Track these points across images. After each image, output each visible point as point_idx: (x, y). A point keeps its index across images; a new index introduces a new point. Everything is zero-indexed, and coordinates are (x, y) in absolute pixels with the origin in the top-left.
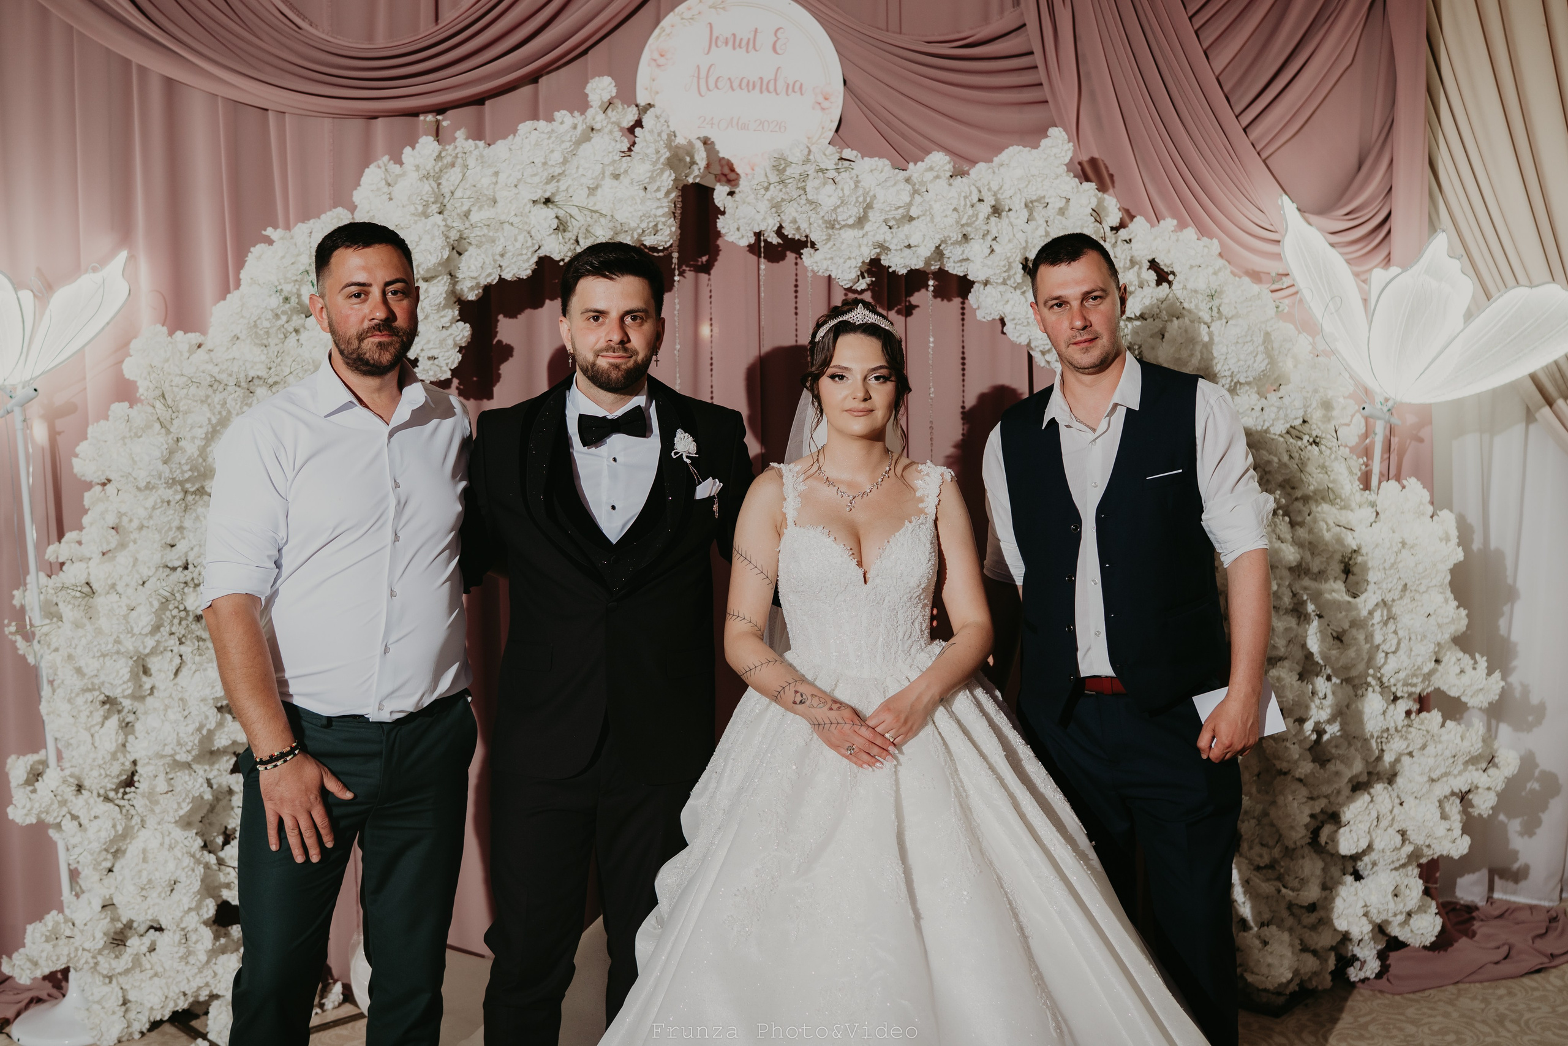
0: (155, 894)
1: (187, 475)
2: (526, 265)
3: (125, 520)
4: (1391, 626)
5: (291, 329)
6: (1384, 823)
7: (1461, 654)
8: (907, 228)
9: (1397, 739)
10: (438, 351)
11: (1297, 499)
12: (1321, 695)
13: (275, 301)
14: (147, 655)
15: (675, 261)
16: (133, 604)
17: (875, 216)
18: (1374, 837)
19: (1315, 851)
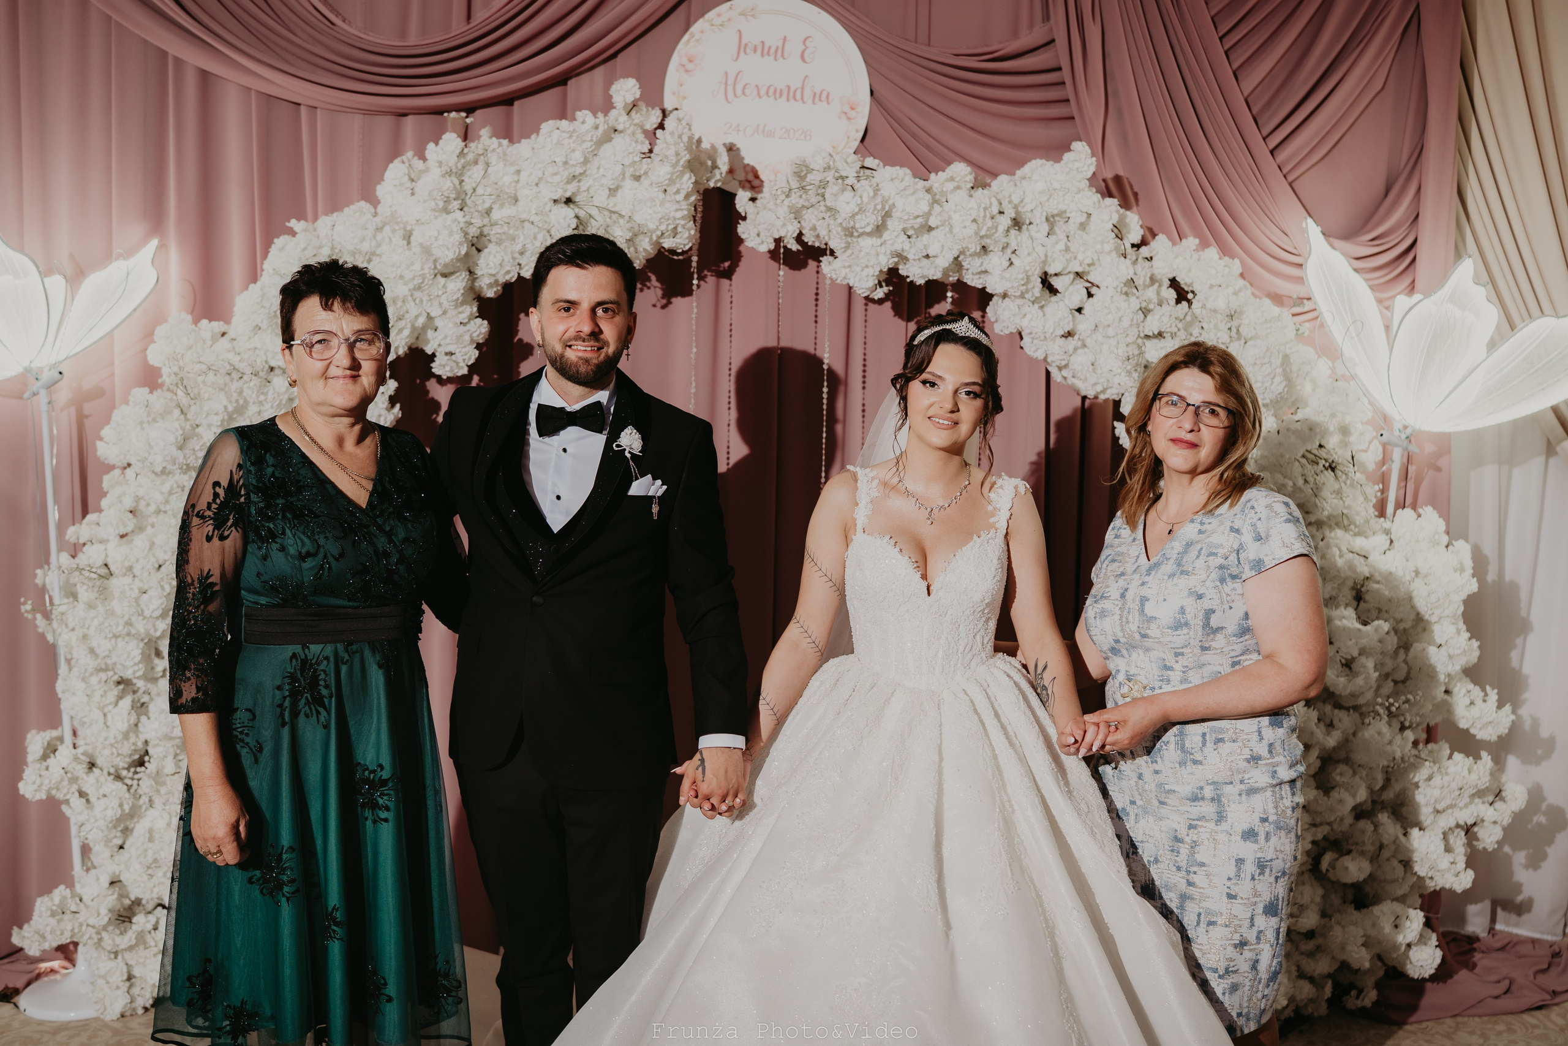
0: (161, 874)
3: (142, 504)
4: (1403, 655)
6: (1387, 853)
7: (1471, 686)
8: (926, 238)
10: (455, 346)
12: (1328, 721)
15: (694, 264)
16: (146, 587)
17: (894, 225)
18: (1377, 866)
19: (1315, 878)
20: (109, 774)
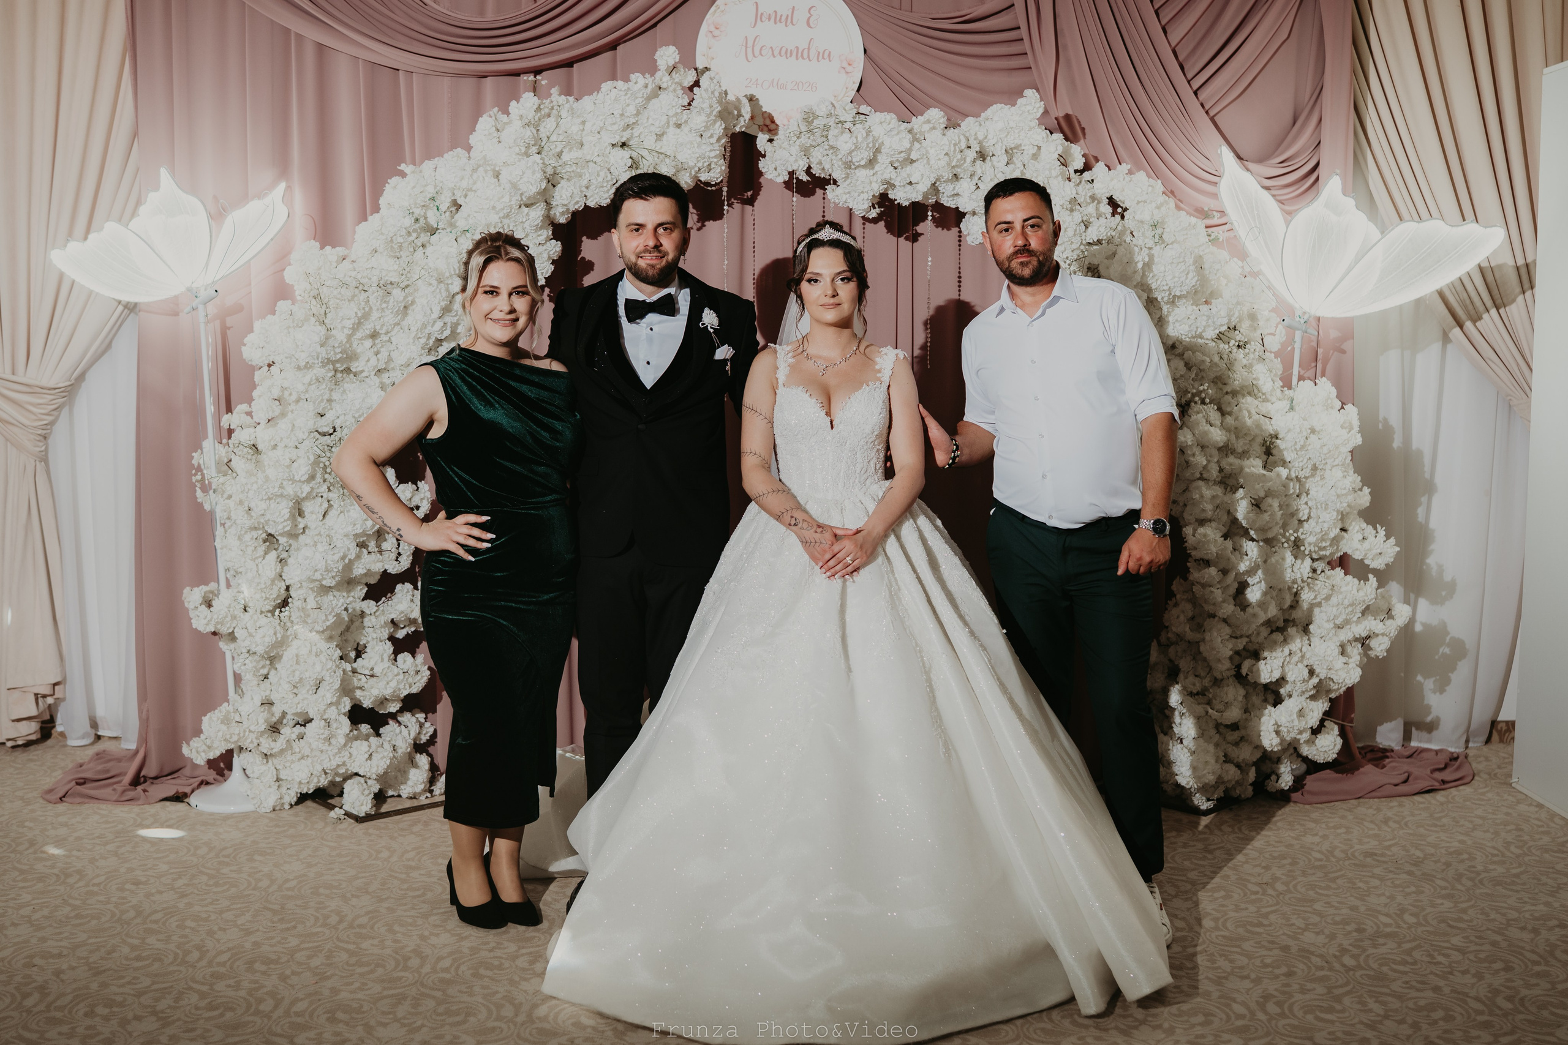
1: (338, 356)
2: (606, 195)
3: (286, 393)
4: (1304, 498)
5: (420, 244)
6: (1295, 659)
7: (1364, 525)
8: (909, 169)
9: (1306, 589)
11: (1227, 393)
12: (1243, 552)
13: (408, 221)
14: (304, 499)
15: (725, 194)
16: (294, 458)
17: (882, 159)
18: (1287, 669)
19: (1239, 682)
20: (262, 612)
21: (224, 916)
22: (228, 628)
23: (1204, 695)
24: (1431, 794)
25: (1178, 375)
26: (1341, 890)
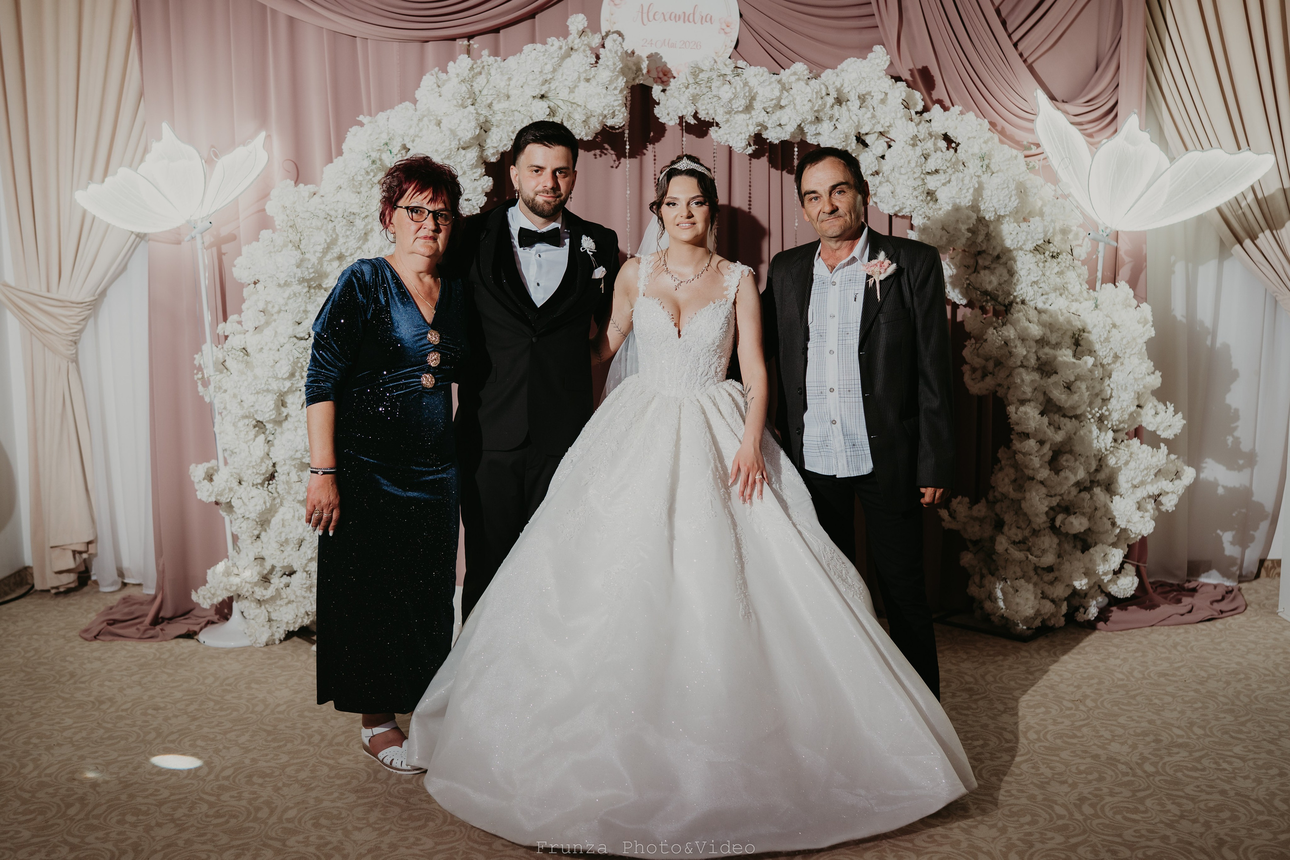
0: (289, 549)
1: (311, 276)
3: (270, 306)
4: (1107, 382)
6: (1100, 513)
7: (1156, 402)
8: (778, 113)
9: (1109, 456)
10: (471, 195)
11: (1043, 295)
12: (1057, 426)
13: (366, 163)
14: (286, 393)
15: (626, 135)
16: (277, 359)
17: (758, 105)
19: (1053, 533)
20: (253, 485)
21: (228, 736)
22: (227, 499)
23: (1025, 543)
24: (1212, 622)
25: (1002, 281)
26: (1140, 706)
